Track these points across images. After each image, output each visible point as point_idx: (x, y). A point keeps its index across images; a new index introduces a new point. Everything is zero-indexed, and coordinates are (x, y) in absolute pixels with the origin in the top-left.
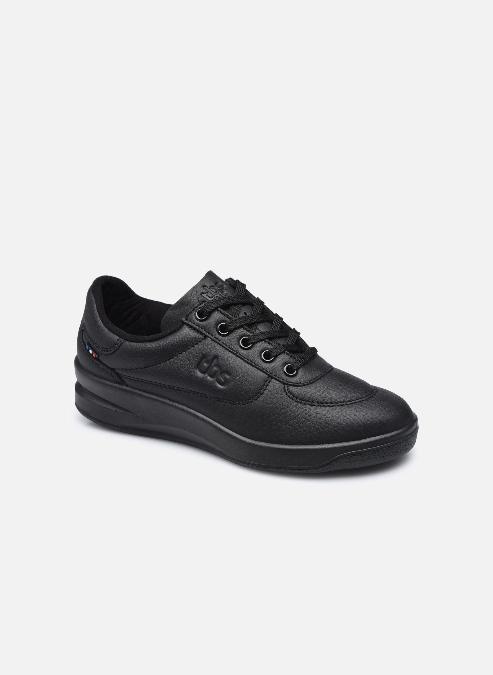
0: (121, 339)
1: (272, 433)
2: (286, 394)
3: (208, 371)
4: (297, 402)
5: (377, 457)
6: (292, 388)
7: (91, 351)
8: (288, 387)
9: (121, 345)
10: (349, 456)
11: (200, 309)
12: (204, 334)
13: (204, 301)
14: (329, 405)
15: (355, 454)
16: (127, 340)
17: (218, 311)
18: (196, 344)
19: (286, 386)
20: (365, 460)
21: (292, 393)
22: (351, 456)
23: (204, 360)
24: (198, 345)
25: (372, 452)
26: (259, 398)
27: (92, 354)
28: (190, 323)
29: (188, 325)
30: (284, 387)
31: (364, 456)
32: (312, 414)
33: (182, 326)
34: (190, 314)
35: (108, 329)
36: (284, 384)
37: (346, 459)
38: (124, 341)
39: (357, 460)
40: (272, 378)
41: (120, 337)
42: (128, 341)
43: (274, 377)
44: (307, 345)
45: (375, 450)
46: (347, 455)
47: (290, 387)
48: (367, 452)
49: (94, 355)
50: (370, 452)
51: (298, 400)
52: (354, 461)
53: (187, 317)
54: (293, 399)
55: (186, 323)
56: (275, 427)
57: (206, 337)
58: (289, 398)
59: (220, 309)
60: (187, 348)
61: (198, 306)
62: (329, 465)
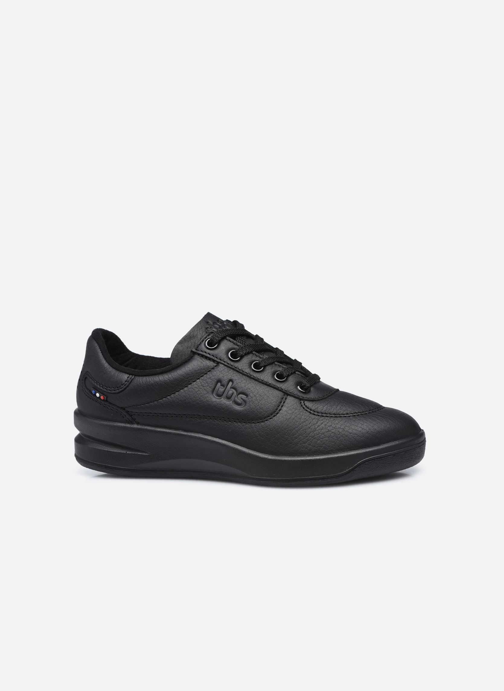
0: (131, 376)
1: (294, 446)
2: (304, 408)
3: (224, 394)
4: (314, 415)
5: (395, 463)
6: (307, 403)
7: (98, 395)
8: (304, 402)
9: (131, 382)
10: (370, 461)
11: (209, 339)
12: (216, 361)
13: (212, 333)
14: (345, 415)
15: (376, 459)
16: (137, 376)
17: (227, 340)
18: (209, 371)
19: (302, 402)
20: (385, 466)
21: (309, 407)
22: (373, 461)
23: (219, 384)
24: (212, 372)
25: (391, 456)
26: (278, 414)
27: (99, 398)
28: (201, 353)
29: (199, 354)
30: (301, 403)
31: (385, 461)
32: (331, 425)
33: (193, 356)
34: (200, 344)
35: (115, 369)
36: (301, 400)
37: (368, 464)
38: (134, 377)
39: (378, 465)
40: (287, 396)
41: (130, 375)
42: (139, 376)
43: (289, 394)
44: (310, 373)
45: (394, 455)
46: (369, 460)
47: (306, 402)
48: (387, 456)
49: (102, 397)
50: (390, 457)
51: (316, 413)
52: (375, 467)
53: (197, 347)
54: (310, 413)
55: (197, 353)
56: (296, 440)
57: (218, 363)
58: (306, 412)
59: (228, 338)
60: (201, 376)
61: (206, 337)
62: (352, 472)
